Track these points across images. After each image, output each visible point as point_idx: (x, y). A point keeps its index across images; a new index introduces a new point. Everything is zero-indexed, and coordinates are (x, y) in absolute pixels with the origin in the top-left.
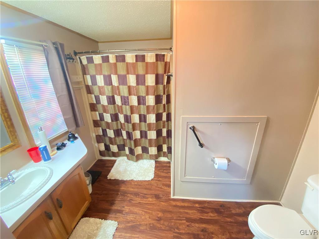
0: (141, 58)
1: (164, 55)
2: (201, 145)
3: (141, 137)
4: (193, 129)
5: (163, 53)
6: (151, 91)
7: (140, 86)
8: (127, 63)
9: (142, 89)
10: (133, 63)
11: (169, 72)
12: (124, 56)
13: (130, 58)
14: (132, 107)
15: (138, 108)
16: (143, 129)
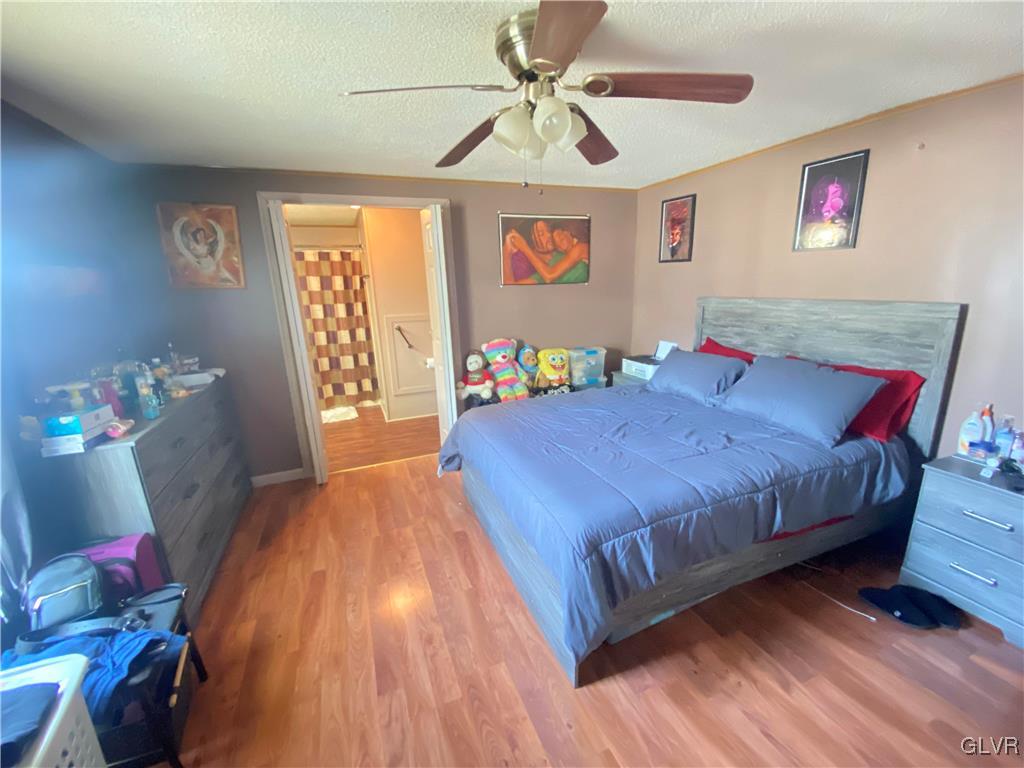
0: (324, 256)
1: (349, 254)
2: (410, 346)
3: (331, 367)
4: (399, 329)
5: (348, 251)
6: (341, 297)
7: (326, 292)
8: (307, 262)
9: (329, 296)
10: (315, 263)
11: (361, 272)
12: (303, 254)
13: (311, 256)
14: (315, 322)
15: (324, 321)
16: (334, 354)
